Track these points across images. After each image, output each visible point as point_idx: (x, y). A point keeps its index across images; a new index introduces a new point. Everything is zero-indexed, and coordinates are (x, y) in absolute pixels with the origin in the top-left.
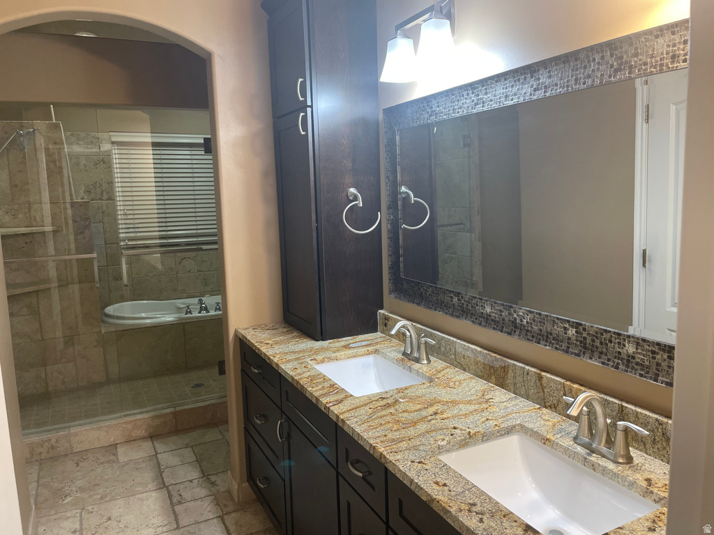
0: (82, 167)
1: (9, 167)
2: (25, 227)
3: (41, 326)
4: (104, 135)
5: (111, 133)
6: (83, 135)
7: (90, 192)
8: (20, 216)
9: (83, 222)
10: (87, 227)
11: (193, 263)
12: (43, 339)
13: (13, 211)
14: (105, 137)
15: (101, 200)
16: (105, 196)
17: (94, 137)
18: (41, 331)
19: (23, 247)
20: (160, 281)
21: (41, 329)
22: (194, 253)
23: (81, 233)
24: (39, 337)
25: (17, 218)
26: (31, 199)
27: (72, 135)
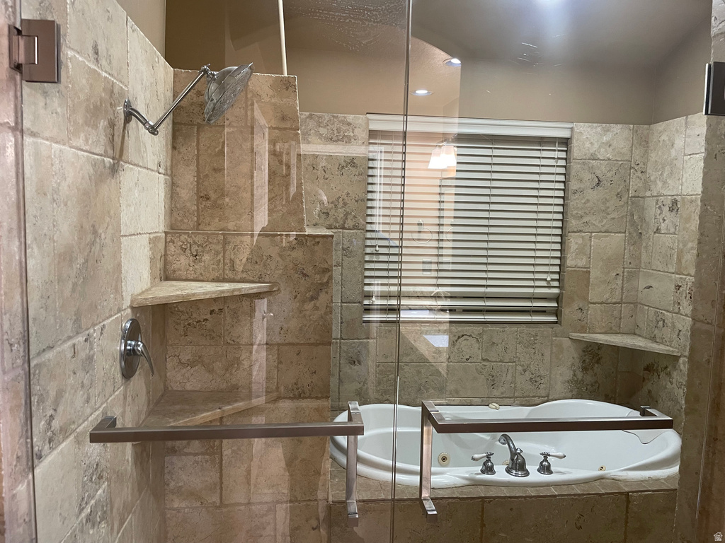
0: (320, 173)
1: (198, 160)
2: (213, 280)
3: (221, 478)
4: (359, 119)
5: (369, 116)
6: (327, 117)
7: (327, 214)
8: (206, 257)
9: (318, 276)
10: (325, 286)
11: (476, 345)
12: (222, 505)
13: (195, 248)
14: (360, 121)
15: (344, 228)
16: (350, 223)
17: (343, 122)
18: (221, 488)
19: (206, 320)
20: (419, 372)
21: (221, 483)
22: (479, 329)
23: (312, 298)
24: (215, 499)
25: (200, 261)
26: (231, 225)
27: (310, 117)
